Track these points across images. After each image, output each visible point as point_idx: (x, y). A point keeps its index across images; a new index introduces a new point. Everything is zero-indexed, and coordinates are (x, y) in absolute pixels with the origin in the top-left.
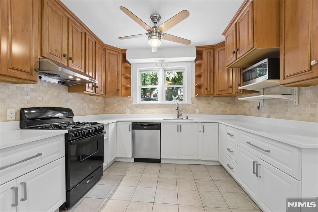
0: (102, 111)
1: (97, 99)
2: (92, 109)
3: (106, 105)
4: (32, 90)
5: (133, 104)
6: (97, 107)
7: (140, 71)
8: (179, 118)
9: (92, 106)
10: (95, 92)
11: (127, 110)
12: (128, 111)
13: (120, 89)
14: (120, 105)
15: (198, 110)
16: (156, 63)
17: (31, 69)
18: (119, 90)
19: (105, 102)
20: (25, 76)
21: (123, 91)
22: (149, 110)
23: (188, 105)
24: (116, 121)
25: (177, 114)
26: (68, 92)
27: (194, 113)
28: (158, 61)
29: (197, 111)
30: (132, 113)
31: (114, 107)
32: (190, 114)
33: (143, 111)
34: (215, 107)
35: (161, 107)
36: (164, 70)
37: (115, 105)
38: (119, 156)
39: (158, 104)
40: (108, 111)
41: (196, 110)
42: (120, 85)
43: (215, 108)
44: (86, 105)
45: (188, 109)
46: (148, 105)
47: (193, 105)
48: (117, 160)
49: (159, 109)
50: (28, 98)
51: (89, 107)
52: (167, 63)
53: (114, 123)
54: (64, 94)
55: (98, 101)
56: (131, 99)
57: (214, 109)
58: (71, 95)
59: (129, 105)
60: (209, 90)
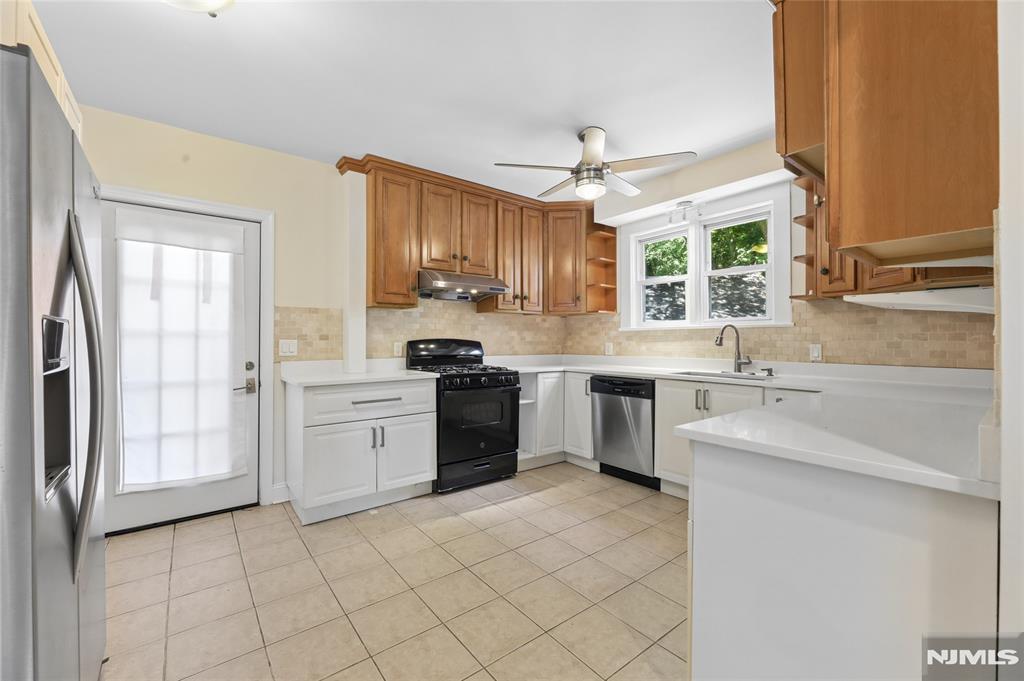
0: (560, 346)
1: (544, 320)
2: (530, 343)
3: (568, 332)
4: (423, 315)
5: (620, 330)
6: (544, 338)
7: (640, 241)
8: (740, 371)
9: (529, 336)
10: (522, 309)
11: (607, 344)
12: (610, 347)
13: (583, 296)
14: (594, 334)
15: (819, 346)
16: (671, 212)
17: (408, 291)
18: (578, 298)
19: (566, 325)
20: (400, 300)
21: (590, 300)
22: (660, 346)
23: (779, 330)
24: (562, 369)
25: (733, 360)
26: (478, 312)
27: (803, 357)
28: (675, 207)
29: (815, 352)
30: (618, 354)
31: (581, 337)
32: (788, 360)
33: (644, 348)
34: (901, 336)
35: (692, 339)
36: (705, 227)
37: (584, 334)
38: (568, 449)
39: (681, 330)
40: (571, 347)
41: (811, 346)
42: (583, 287)
43: (896, 339)
44: (514, 334)
45: (779, 344)
46: (656, 331)
47: (798, 329)
48: (569, 460)
49: (686, 343)
50: (417, 326)
51: (523, 339)
52: (699, 206)
53: (557, 375)
54: (468, 316)
55: (546, 325)
56: (616, 319)
57: (890, 345)
58: (482, 317)
59: (613, 333)
60: (837, 273)
